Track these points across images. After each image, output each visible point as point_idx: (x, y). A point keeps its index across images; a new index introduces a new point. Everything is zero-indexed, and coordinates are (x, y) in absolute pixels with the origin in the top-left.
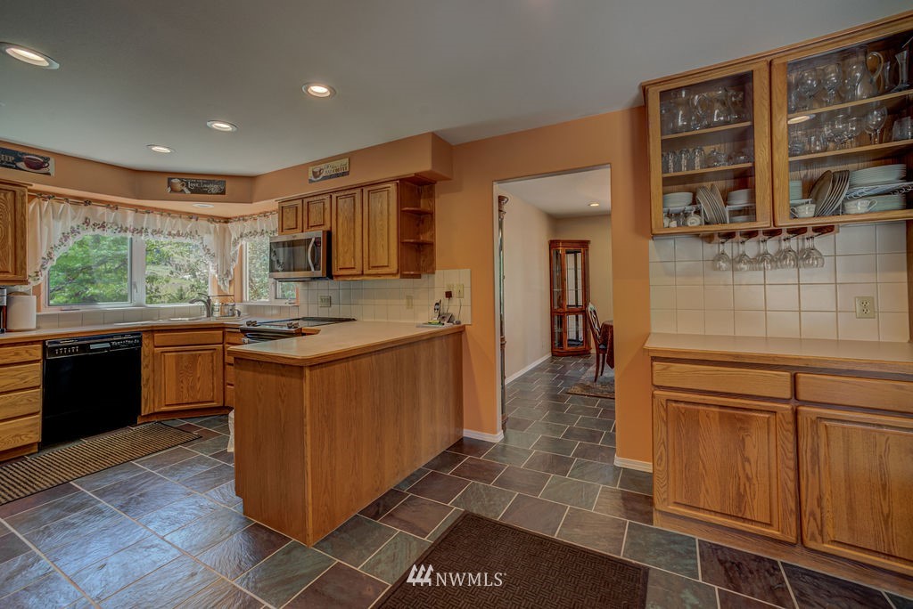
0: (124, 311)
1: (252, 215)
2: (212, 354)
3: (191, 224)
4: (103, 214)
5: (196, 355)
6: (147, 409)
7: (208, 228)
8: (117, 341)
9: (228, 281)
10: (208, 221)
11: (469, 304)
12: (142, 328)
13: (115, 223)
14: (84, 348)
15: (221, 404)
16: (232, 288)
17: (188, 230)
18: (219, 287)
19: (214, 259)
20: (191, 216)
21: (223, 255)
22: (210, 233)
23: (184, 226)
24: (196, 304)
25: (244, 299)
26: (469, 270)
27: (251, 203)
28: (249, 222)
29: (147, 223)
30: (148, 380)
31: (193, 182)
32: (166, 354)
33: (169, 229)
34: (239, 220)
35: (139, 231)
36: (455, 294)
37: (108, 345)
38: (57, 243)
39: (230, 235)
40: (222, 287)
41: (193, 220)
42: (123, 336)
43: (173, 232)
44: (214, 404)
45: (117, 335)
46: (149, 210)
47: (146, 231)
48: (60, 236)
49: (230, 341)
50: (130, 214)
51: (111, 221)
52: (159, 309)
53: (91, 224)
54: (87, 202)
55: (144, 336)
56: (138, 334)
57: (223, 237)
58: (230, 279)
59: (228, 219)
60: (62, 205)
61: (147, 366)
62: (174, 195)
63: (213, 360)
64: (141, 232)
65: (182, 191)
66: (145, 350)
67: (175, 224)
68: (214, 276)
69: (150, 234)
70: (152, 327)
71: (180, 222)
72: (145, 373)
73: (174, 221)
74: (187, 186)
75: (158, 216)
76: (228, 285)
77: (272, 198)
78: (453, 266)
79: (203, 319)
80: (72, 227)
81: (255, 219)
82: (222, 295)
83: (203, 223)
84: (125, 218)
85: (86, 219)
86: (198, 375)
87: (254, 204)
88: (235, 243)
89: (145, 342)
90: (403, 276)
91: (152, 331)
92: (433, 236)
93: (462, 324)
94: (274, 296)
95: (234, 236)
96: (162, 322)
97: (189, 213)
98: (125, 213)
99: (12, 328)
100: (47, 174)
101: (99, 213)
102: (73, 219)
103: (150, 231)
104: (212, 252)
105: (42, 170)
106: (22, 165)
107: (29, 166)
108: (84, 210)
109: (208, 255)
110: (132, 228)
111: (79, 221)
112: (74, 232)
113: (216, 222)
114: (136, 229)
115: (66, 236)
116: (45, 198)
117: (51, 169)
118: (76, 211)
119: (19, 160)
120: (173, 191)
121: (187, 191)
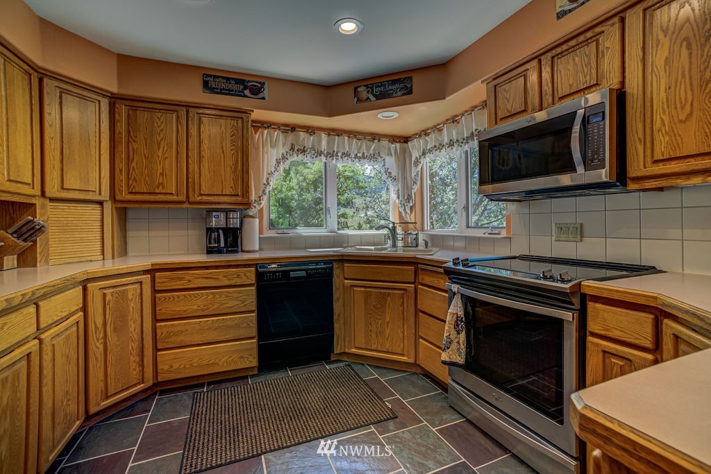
0: (320, 236)
1: (435, 126)
2: (403, 294)
3: (374, 146)
4: (304, 139)
5: (384, 294)
6: (339, 347)
7: (389, 149)
8: (312, 270)
9: (409, 206)
10: (389, 141)
12: (334, 256)
13: (313, 148)
14: (286, 273)
15: (412, 361)
16: (413, 214)
17: (371, 152)
18: (400, 213)
19: (395, 183)
20: (374, 137)
21: (404, 178)
22: (391, 155)
23: (368, 148)
25: (426, 228)
27: (444, 98)
28: (433, 136)
29: (337, 148)
30: (339, 315)
31: (378, 87)
32: (355, 289)
33: (356, 152)
34: (420, 136)
35: (331, 155)
37: (303, 274)
38: (273, 169)
39: (411, 156)
40: (403, 214)
41: (376, 141)
42: (317, 264)
43: (360, 155)
44: (405, 359)
45: (311, 262)
46: (339, 133)
47: (337, 155)
48: (275, 162)
49: (424, 282)
50: (324, 138)
51: (310, 146)
52: (348, 236)
53: (296, 150)
54: (292, 128)
55: (335, 265)
56: (330, 261)
57: (403, 158)
58: (411, 204)
59: (407, 138)
60: (276, 133)
61: (338, 299)
62: (360, 105)
63: (403, 302)
64: (333, 156)
65: (368, 98)
66: (337, 281)
67: (360, 146)
68: (395, 202)
69: (339, 158)
70: (342, 256)
71: (364, 144)
72: (337, 306)
73: (359, 143)
74: (372, 93)
75: (346, 138)
76: (409, 212)
77: (476, 80)
79: (388, 250)
80: (283, 154)
81: (440, 130)
82: (404, 223)
83: (385, 143)
84: (320, 141)
85: (292, 145)
86: (388, 320)
87: (447, 99)
88: (417, 162)
89: (336, 272)
91: (343, 260)
94: (465, 223)
95: (415, 154)
96: (350, 250)
97: (372, 134)
98: (320, 137)
99: (244, 249)
100: (263, 98)
101: (301, 138)
102: (283, 146)
103: (340, 154)
104: (393, 175)
105: (260, 95)
106: (247, 92)
107: (251, 92)
108: (291, 136)
109: (389, 179)
110: (326, 152)
111: (288, 148)
112: (284, 158)
113: (397, 142)
114: (328, 153)
115: (278, 163)
116: (265, 128)
117: (266, 94)
118: (285, 138)
119: (246, 88)
120: (359, 100)
121: (373, 98)
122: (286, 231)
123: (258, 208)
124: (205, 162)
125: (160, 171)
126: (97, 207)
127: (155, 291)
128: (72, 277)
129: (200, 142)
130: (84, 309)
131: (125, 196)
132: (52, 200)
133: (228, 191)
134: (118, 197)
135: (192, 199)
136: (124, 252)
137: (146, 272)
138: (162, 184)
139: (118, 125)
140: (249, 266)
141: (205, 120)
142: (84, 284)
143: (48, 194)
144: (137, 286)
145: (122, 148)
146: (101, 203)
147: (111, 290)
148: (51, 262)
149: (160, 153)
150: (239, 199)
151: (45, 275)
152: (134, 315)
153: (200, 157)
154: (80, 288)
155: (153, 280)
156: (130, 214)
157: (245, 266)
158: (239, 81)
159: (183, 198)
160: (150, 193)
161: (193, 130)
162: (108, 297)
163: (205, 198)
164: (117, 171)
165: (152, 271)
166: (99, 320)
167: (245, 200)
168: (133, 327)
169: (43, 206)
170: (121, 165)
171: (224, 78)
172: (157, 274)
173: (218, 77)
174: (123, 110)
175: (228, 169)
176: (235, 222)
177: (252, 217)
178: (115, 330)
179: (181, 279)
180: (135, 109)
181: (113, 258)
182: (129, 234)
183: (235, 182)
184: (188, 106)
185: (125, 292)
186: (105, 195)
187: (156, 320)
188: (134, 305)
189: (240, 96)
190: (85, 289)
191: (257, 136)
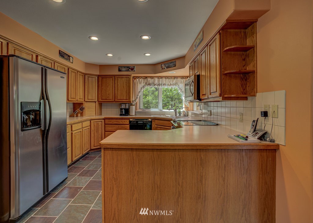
0: (155, 112)
3: (175, 81)
7: (181, 81)
8: (145, 121)
10: (181, 78)
11: (284, 125)
12: (153, 118)
14: (137, 122)
17: (174, 83)
20: (175, 77)
22: (182, 83)
23: (173, 81)
24: (171, 111)
25: (194, 110)
26: (284, 92)
29: (161, 82)
31: (167, 64)
32: (158, 128)
33: (168, 83)
35: (159, 85)
36: (270, 114)
37: (142, 122)
38: (140, 91)
41: (176, 79)
43: (170, 84)
46: (162, 77)
47: (161, 85)
50: (156, 79)
51: (152, 83)
53: (147, 84)
54: (146, 77)
60: (141, 79)
66: (153, 125)
67: (170, 81)
73: (169, 80)
75: (164, 79)
76: (188, 104)
77: (188, 64)
78: (270, 89)
80: (143, 86)
83: (179, 79)
84: (155, 81)
85: (146, 82)
87: (185, 68)
90: (225, 99)
91: (155, 119)
92: (256, 66)
93: (276, 142)
97: (174, 76)
98: (155, 79)
99: (131, 115)
100: (134, 71)
101: (149, 81)
102: (143, 83)
103: (162, 84)
104: (182, 90)
105: (134, 70)
106: (130, 70)
107: (131, 70)
108: (146, 80)
109: (181, 92)
110: (157, 84)
111: (145, 83)
112: (143, 87)
113: (184, 78)
114: (158, 84)
115: (141, 89)
116: (137, 78)
117: (135, 69)
118: (144, 80)
119: (129, 69)
120: (162, 69)
121: (166, 68)
122: (144, 110)
123: (135, 103)
124: (119, 90)
125: (108, 93)
126: (95, 103)
127: (105, 124)
128: (88, 119)
129: (118, 85)
130: (90, 126)
131: (100, 100)
132: (86, 102)
133: (125, 98)
134: (99, 101)
135: (115, 101)
136: (101, 114)
137: (103, 119)
138: (108, 97)
139: (99, 82)
140: (128, 119)
141: (119, 79)
142: (91, 120)
143: (85, 101)
144: (101, 122)
145: (100, 88)
146: (95, 102)
147: (96, 123)
148: (86, 116)
149: (108, 89)
150: (128, 100)
151: (85, 118)
152: (100, 129)
153: (118, 89)
154: (90, 121)
155: (105, 121)
156: (103, 104)
157: (127, 119)
158: (127, 67)
159: (113, 100)
160: (106, 99)
161: (116, 82)
162: (95, 124)
163: (119, 100)
164: (99, 94)
165: (104, 119)
166: (93, 129)
167: (129, 101)
168: (100, 132)
169: (85, 103)
170: (100, 92)
171: (124, 67)
172: (106, 120)
173: (122, 67)
174: (100, 78)
175: (125, 92)
176: (127, 107)
177: (133, 105)
178: (96, 132)
179: (111, 121)
180: (103, 78)
181: (98, 115)
182: (102, 109)
183: (127, 95)
184: (115, 76)
185: (98, 123)
186: (96, 100)
187: (105, 131)
188: (100, 126)
189: (128, 71)
190: (90, 122)
191: (135, 81)
